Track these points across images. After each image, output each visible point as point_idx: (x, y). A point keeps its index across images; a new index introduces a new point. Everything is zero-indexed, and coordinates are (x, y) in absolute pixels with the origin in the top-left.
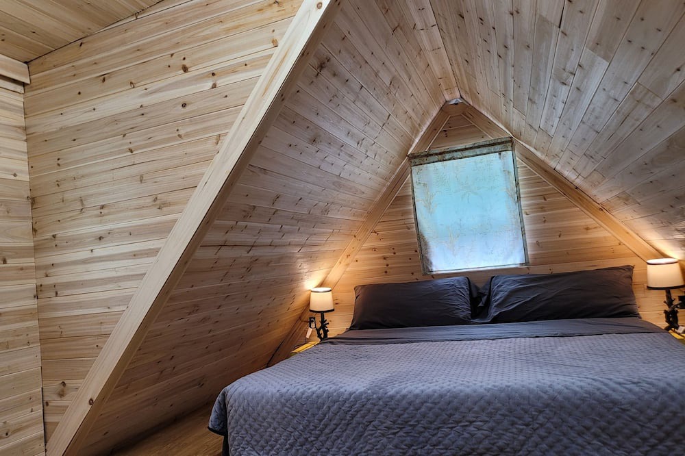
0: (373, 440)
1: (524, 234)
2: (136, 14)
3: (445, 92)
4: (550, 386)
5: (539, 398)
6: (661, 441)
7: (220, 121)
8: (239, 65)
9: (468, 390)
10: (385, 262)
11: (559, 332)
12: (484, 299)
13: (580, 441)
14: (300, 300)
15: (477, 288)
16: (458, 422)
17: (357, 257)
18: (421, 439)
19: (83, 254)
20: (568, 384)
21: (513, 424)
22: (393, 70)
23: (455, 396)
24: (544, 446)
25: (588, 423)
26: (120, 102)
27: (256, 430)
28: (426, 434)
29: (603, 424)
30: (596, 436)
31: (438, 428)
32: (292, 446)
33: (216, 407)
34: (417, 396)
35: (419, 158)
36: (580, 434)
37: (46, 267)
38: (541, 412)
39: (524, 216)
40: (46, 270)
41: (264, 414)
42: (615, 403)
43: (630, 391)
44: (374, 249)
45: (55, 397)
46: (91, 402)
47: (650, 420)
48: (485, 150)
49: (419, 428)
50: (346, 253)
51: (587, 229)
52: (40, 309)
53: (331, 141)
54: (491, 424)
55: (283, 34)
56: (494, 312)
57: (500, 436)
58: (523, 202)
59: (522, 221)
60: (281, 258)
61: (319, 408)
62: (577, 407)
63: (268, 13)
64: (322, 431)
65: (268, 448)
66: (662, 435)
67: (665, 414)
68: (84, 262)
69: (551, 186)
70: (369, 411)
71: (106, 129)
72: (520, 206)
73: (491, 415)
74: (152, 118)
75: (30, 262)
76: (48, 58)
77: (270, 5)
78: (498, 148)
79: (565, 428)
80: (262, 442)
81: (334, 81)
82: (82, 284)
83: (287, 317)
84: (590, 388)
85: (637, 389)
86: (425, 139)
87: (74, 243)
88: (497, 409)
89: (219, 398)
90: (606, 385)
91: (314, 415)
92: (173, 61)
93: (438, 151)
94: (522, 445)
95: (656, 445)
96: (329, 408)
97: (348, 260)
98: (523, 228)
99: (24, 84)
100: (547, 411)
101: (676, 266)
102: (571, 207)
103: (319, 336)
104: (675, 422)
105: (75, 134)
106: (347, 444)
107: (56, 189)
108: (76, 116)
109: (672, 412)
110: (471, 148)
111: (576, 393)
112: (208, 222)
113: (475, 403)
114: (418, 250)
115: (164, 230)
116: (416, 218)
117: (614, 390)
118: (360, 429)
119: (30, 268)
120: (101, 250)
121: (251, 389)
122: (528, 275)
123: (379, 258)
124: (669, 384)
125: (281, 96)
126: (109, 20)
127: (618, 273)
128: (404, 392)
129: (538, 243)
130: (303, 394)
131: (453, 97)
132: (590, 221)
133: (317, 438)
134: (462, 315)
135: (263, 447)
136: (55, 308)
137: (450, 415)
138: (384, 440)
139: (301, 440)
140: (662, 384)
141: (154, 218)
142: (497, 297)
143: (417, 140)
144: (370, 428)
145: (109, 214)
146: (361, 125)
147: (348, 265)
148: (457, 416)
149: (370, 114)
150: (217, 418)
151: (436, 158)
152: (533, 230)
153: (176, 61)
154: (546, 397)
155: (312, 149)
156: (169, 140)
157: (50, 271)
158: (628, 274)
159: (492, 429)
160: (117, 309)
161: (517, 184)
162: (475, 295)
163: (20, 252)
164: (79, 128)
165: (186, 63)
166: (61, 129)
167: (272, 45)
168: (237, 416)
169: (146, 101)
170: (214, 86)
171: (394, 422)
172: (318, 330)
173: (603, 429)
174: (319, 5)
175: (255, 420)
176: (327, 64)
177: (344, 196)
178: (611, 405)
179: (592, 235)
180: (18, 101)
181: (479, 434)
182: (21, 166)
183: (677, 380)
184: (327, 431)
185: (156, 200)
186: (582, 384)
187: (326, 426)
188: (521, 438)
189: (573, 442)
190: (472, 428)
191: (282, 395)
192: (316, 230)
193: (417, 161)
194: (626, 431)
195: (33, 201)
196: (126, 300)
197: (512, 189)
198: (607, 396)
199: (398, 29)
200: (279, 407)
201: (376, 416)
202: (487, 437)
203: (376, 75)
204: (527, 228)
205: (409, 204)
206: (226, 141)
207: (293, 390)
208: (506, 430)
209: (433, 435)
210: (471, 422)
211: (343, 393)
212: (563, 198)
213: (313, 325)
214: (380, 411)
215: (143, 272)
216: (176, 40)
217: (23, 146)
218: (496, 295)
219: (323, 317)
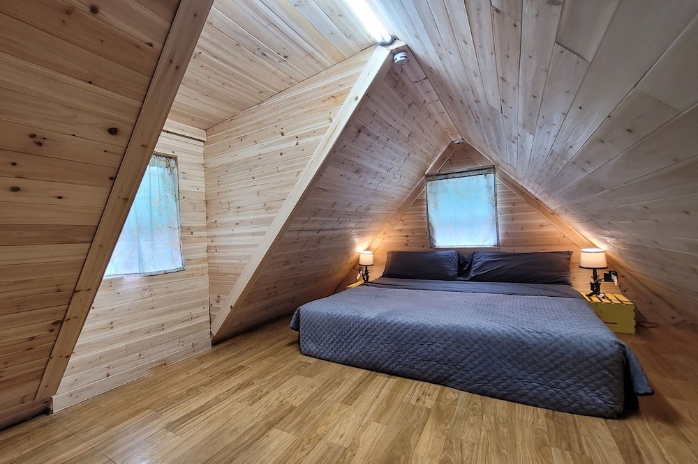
0: (376, 345)
1: (497, 227)
2: (259, 104)
3: (451, 137)
4: (484, 328)
5: (476, 334)
6: (552, 369)
7: (300, 163)
8: (311, 132)
9: (434, 325)
10: (406, 238)
11: (509, 292)
12: (467, 265)
13: (499, 362)
14: (353, 258)
15: (464, 259)
16: (425, 342)
17: (389, 235)
18: (403, 349)
19: (229, 232)
20: (495, 328)
21: (458, 347)
22: (410, 127)
23: (426, 327)
24: (476, 362)
25: (505, 352)
26: (248, 152)
27: (314, 332)
28: (407, 346)
29: (515, 354)
30: (509, 361)
31: (414, 344)
32: (332, 342)
33: (294, 316)
34: (403, 325)
35: (432, 177)
36: (499, 358)
37: (212, 237)
38: (476, 343)
39: (499, 215)
40: (212, 238)
41: (319, 324)
42: (523, 343)
43: (535, 337)
44: (401, 230)
45: (215, 302)
46: (231, 307)
47: (546, 356)
48: (475, 173)
49: (403, 342)
50: (383, 231)
51: (542, 226)
52: (208, 258)
53: (368, 171)
54: (445, 345)
55: (336, 115)
56: (472, 274)
57: (450, 353)
58: (499, 207)
59: (497, 219)
60: (339, 236)
61: (348, 325)
62: (499, 343)
63: (328, 103)
64: (348, 337)
65: (320, 342)
66: (552, 366)
67: (556, 354)
68: (230, 236)
69: (519, 197)
70: (375, 329)
71: (242, 166)
72: (496, 209)
73: (445, 340)
74: (265, 160)
75: (204, 234)
76: (215, 128)
77: (329, 98)
78: (484, 171)
79: (490, 354)
80: (317, 338)
81: (369, 138)
82: (228, 247)
83: (345, 268)
84: (509, 332)
85: (539, 337)
86: (437, 165)
87: (225, 225)
88: (449, 338)
89: (296, 312)
90: (519, 331)
91: (345, 328)
92: (276, 130)
93: (444, 172)
94: (462, 360)
95: (548, 371)
96: (353, 325)
97: (385, 236)
98: (497, 223)
99: (204, 141)
100: (480, 342)
101: (603, 254)
102: (532, 211)
103: (364, 279)
104: (563, 359)
105: (227, 168)
106: (362, 346)
107: (217, 197)
108: (227, 159)
109: (561, 353)
110: (466, 171)
111: (499, 334)
112: (291, 219)
113: (437, 333)
114: (427, 232)
115: (268, 222)
116: (427, 213)
117: (524, 335)
118: (370, 338)
119: (204, 237)
120: (237, 230)
121: (312, 309)
122: (498, 252)
123: (403, 236)
124: (561, 336)
125: (333, 150)
126: (244, 107)
127: (560, 255)
128: (396, 321)
129: (507, 233)
130: (340, 315)
131: (458, 139)
132: (544, 221)
133: (346, 340)
134: (451, 274)
135: (317, 341)
136: (215, 258)
137: (421, 338)
138: (383, 346)
139: (337, 340)
140: (556, 336)
141: (263, 215)
142: (476, 265)
143: (431, 166)
144: (375, 338)
145: (242, 211)
146: (389, 161)
147: (384, 239)
148: (425, 339)
149: (396, 155)
150: (294, 323)
151: (443, 177)
152: (505, 225)
153: (278, 130)
154: (480, 334)
155: (357, 176)
156: (273, 173)
157: (213, 239)
158: (568, 256)
159: (445, 349)
160: (244, 261)
161: (496, 195)
162: (462, 262)
163: (200, 229)
164: (229, 165)
165: (283, 131)
166: (221, 165)
167: (329, 121)
168: (304, 323)
169: (261, 151)
170: (297, 144)
171: (388, 337)
172: (363, 276)
173: (514, 357)
174: (357, 98)
175: (314, 326)
176: (364, 130)
177: (379, 200)
178: (521, 344)
179: (544, 230)
180: (201, 150)
181: (438, 350)
182: (202, 184)
183: (567, 334)
184: (351, 337)
185: (265, 205)
186: (504, 329)
187: (351, 334)
188: (463, 356)
189: (494, 362)
190: (433, 346)
191: (328, 315)
192: (362, 220)
193: (431, 178)
194: (529, 361)
195: (207, 202)
196: (249, 258)
197: (492, 198)
198: (519, 338)
199: (413, 105)
200: (326, 321)
201: (379, 332)
202: (442, 352)
203: (398, 132)
204: (499, 223)
205: (423, 204)
206: (302, 175)
207: (334, 313)
208: (454, 350)
209: (411, 347)
210: (433, 343)
211: (361, 318)
212: (527, 205)
213: (361, 272)
214: (381, 330)
215: (257, 243)
216: (278, 118)
217: (203, 174)
218: (475, 263)
219: (366, 268)
